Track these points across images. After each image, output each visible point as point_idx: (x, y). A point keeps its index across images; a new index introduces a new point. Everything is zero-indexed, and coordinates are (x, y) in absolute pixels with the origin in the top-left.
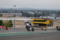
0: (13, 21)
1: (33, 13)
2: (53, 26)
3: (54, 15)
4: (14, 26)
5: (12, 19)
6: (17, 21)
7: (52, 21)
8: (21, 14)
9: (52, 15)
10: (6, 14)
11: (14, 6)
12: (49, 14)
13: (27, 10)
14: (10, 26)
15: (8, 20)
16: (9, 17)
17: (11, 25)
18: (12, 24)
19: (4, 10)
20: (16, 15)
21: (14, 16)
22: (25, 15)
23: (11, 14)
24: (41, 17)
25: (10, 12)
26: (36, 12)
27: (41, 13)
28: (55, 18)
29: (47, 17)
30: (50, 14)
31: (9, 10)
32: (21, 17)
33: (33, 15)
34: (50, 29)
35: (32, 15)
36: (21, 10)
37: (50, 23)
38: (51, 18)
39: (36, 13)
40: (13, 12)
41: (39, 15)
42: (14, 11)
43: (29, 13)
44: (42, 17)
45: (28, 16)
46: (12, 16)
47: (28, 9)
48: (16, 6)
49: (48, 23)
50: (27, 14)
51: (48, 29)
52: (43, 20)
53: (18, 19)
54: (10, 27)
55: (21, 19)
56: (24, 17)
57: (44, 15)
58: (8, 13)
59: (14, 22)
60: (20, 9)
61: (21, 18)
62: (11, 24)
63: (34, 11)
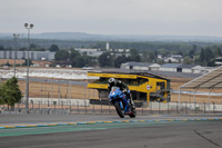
0: (22, 80)
1: (97, 53)
2: (169, 100)
3: (173, 60)
4: (24, 99)
6: (37, 80)
7: (168, 81)
8: (52, 56)
9: (166, 60)
11: (26, 25)
12: (156, 54)
13: (75, 42)
14: (12, 100)
15: (4, 77)
16: (8, 65)
17: (17, 97)
18: (19, 93)
20: (35, 57)
21: (25, 65)
22: (65, 58)
23: (13, 56)
24: (125, 66)
25: (10, 49)
26: (108, 47)
27: (124, 52)
28: (179, 70)
29: (146, 69)
30: (160, 57)
31: (8, 41)
32: (51, 66)
33: (95, 58)
34: (160, 112)
35: (91, 58)
36: (53, 41)
37: (159, 88)
38: (163, 69)
39: (108, 54)
40: (23, 49)
41: (119, 58)
42: (27, 45)
43: (83, 50)
44: (131, 67)
45: (79, 62)
46: (18, 62)
47: (79, 38)
48: (32, 26)
49: (152, 90)
50: (75, 54)
51: (152, 112)
52: (135, 77)
53: (42, 75)
54: (13, 105)
55: (51, 76)
56: (64, 65)
57: (138, 60)
58: (2, 52)
59: (25, 85)
60: (46, 38)
61: (54, 69)
62: (14, 91)
63: (100, 45)
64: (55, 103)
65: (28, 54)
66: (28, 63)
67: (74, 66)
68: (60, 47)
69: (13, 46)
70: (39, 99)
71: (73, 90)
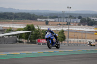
0: (66, 31)
4: (67, 39)
5: (65, 29)
6: (72, 31)
8: (79, 20)
10: (55, 21)
11: (68, 7)
13: (89, 15)
14: (61, 40)
15: (58, 30)
16: (60, 24)
18: (65, 37)
19: (51, 14)
20: (72, 21)
21: (67, 24)
22: (85, 22)
25: (61, 18)
31: (60, 14)
32: (78, 25)
36: (80, 14)
40: (66, 18)
42: (68, 16)
43: (93, 18)
45: (91, 23)
46: (64, 23)
47: (91, 13)
48: (70, 8)
50: (89, 20)
53: (74, 29)
54: (62, 42)
55: (78, 29)
56: (84, 25)
58: (57, 19)
61: (80, 27)
62: (62, 36)
64: (80, 41)
65: (69, 20)
66: (68, 24)
67: (89, 25)
68: (82, 17)
69: (62, 16)
70: (73, 39)
71: (88, 36)
